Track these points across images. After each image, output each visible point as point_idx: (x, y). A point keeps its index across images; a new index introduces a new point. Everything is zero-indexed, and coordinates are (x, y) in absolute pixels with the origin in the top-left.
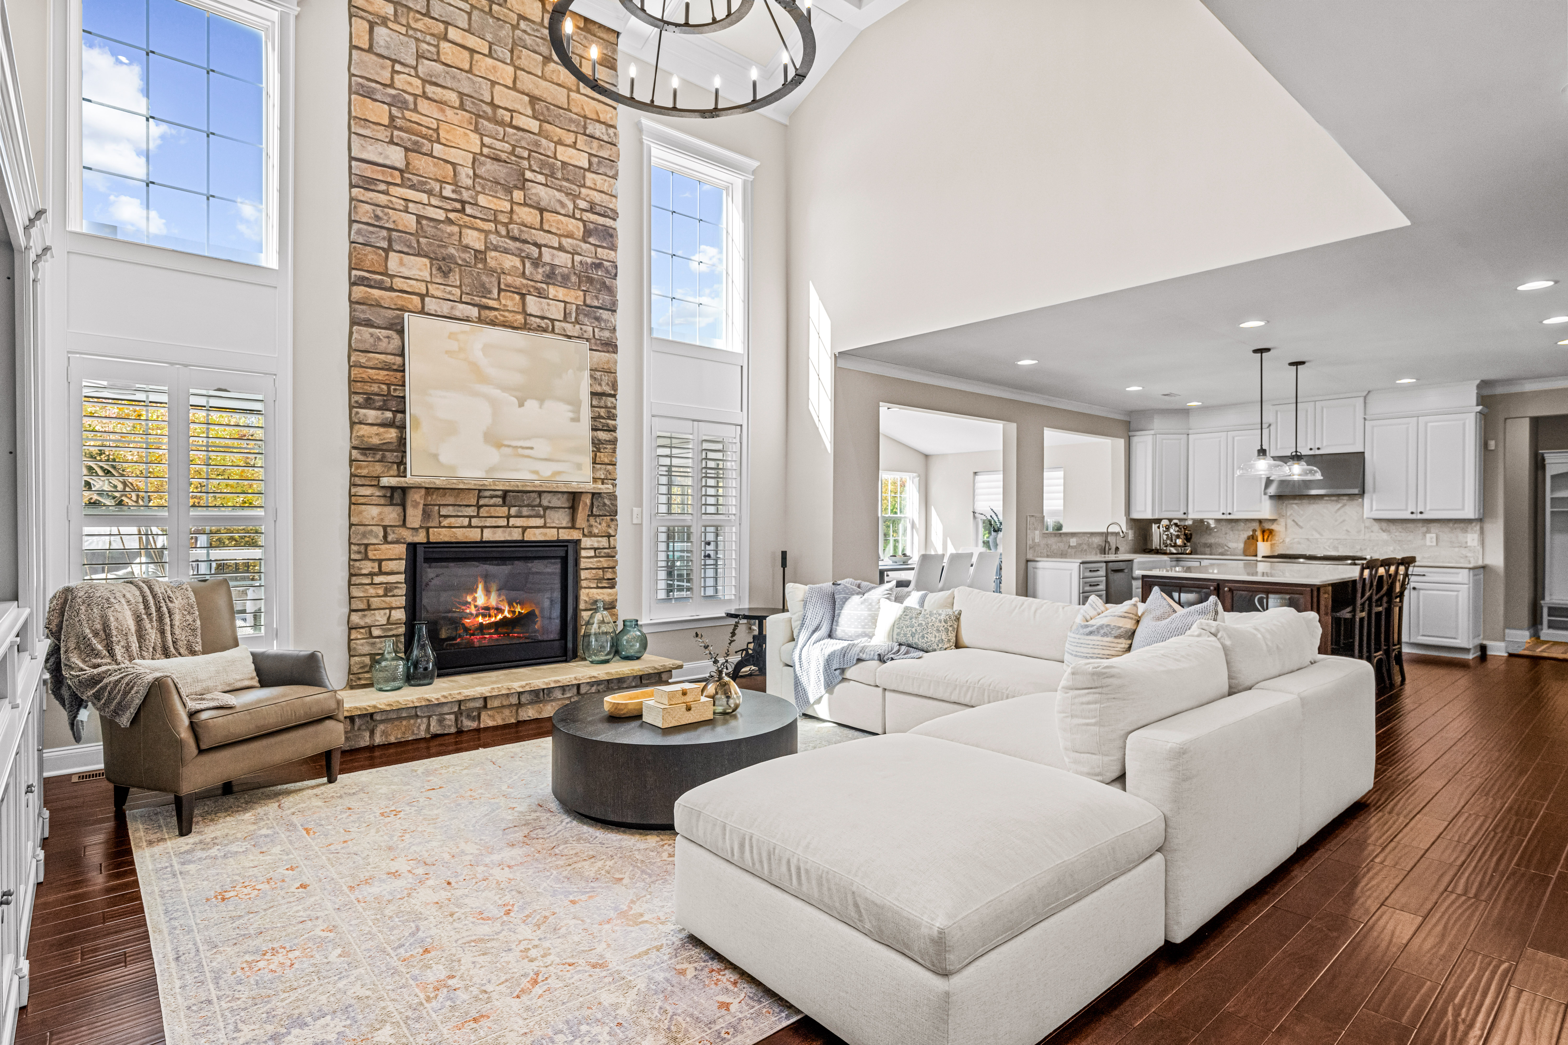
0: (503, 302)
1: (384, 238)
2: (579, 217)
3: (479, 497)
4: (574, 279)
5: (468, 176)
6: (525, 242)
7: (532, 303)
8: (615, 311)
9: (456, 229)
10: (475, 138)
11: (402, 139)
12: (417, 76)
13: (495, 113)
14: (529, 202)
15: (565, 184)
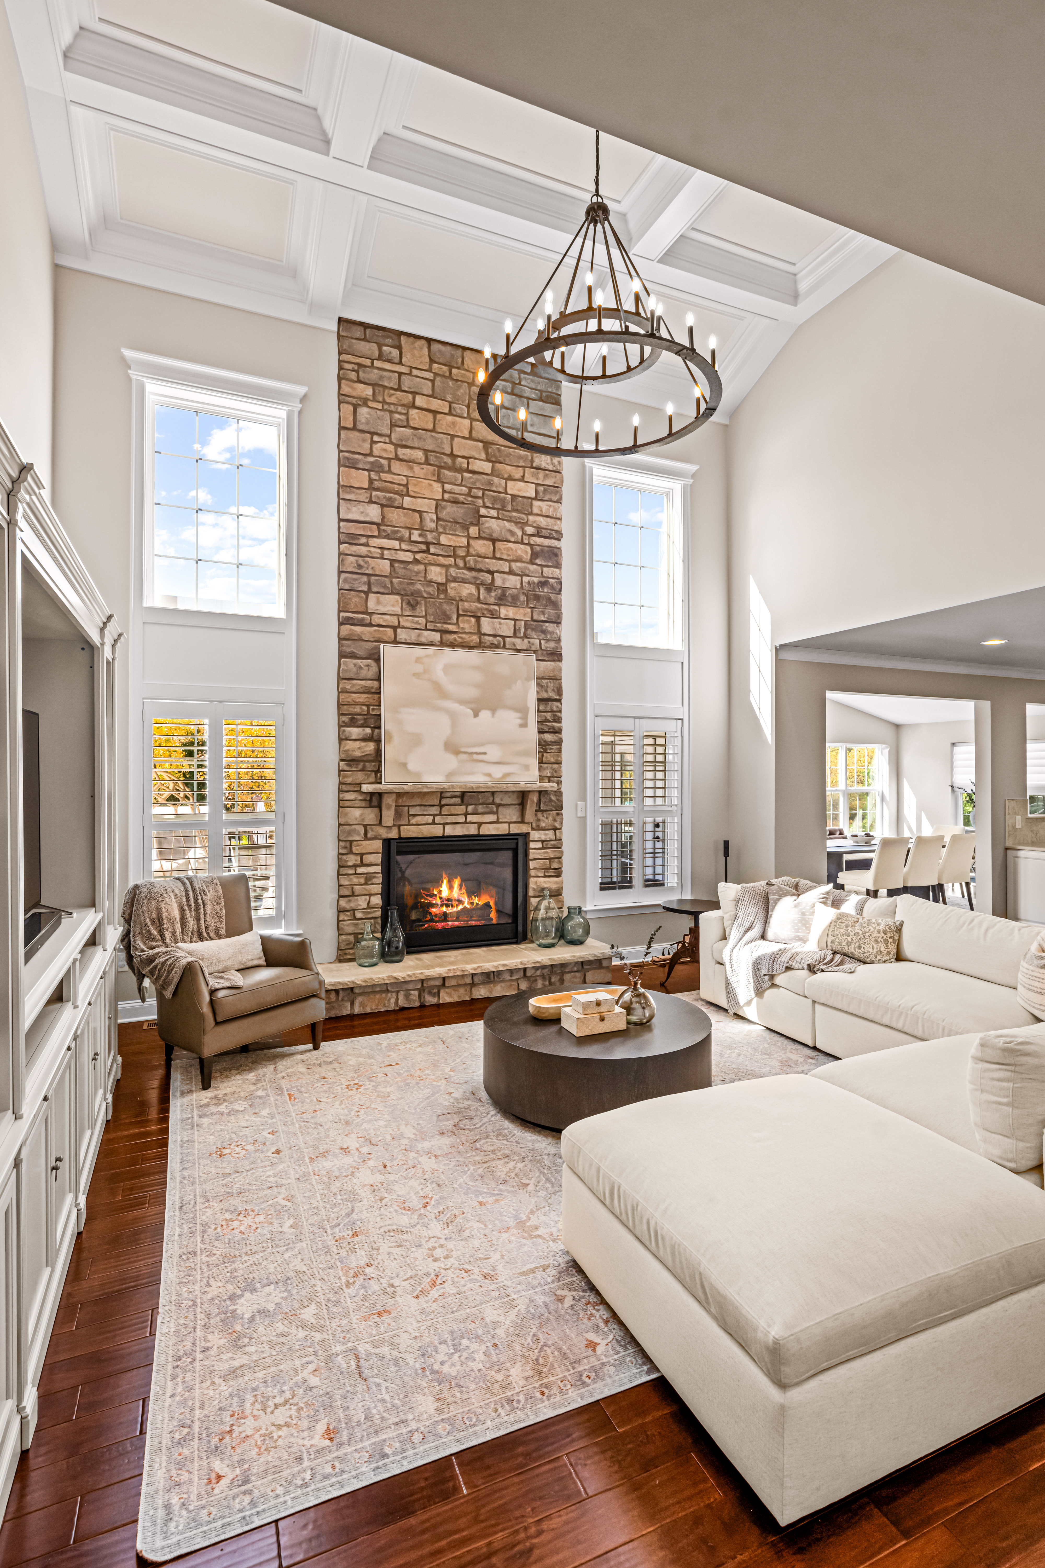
0: (461, 625)
1: (365, 583)
2: (526, 542)
3: (441, 798)
4: (523, 598)
5: (432, 520)
6: (481, 570)
7: (486, 624)
8: (560, 623)
9: (422, 567)
10: (437, 487)
11: (378, 498)
12: (391, 443)
13: (454, 462)
14: (483, 535)
15: (514, 514)
